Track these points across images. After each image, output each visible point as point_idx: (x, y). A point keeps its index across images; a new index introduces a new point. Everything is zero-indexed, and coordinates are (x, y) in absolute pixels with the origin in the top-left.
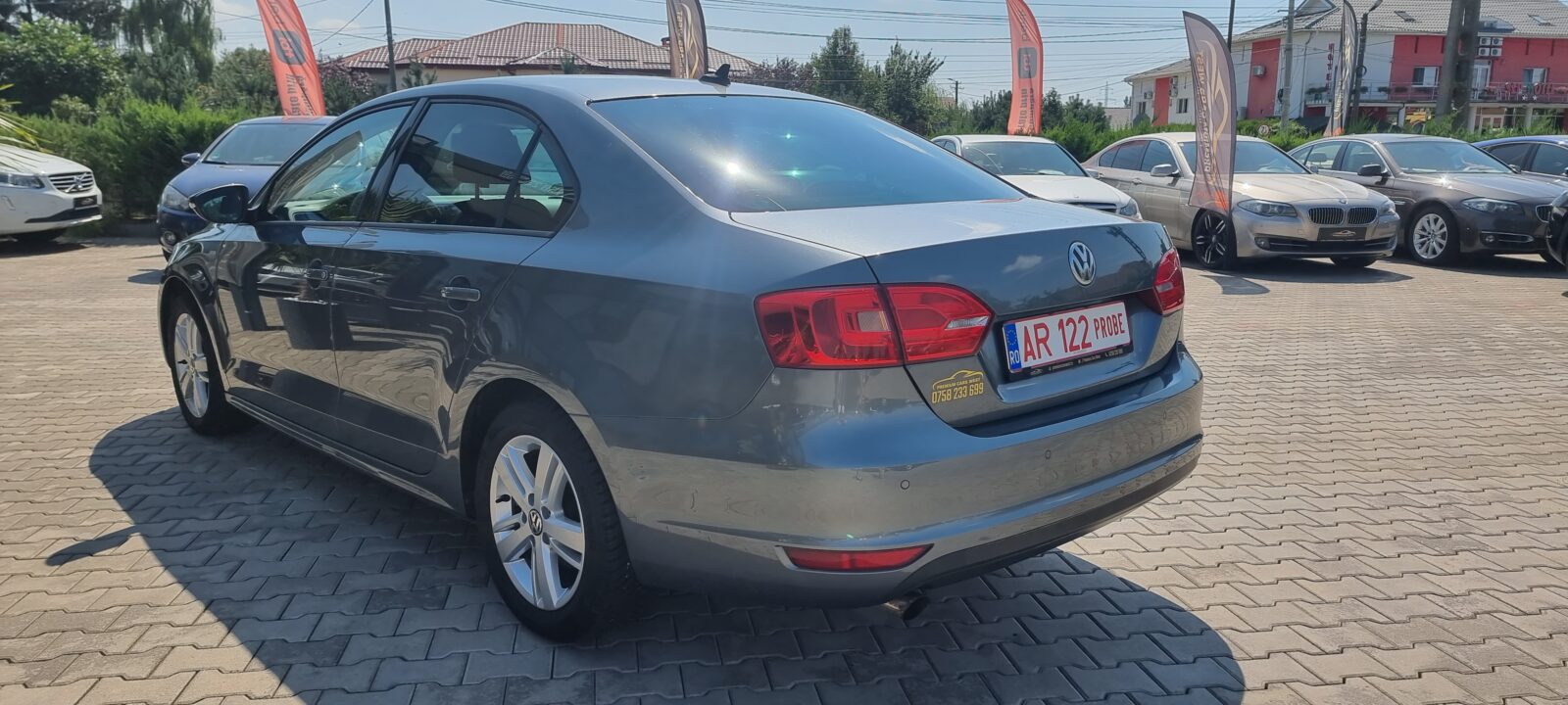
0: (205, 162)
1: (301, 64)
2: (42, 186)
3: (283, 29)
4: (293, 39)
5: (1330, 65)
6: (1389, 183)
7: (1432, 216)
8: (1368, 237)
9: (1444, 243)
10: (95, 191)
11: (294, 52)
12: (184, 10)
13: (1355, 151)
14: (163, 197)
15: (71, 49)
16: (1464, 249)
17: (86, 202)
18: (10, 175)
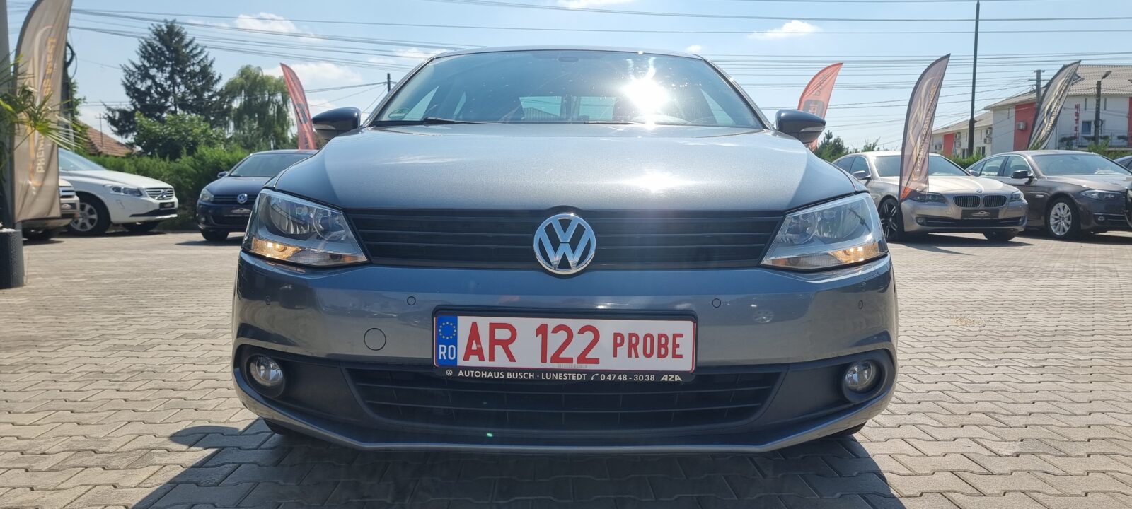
0: (230, 176)
1: (306, 123)
2: (141, 195)
3: (298, 103)
4: (302, 108)
5: (1077, 120)
6: (1033, 183)
7: (1061, 205)
8: (1001, 216)
9: (1069, 223)
10: (174, 199)
11: (303, 117)
12: (271, 107)
13: (1014, 163)
14: (201, 196)
15: (197, 131)
16: (1084, 227)
17: (167, 206)
18: (122, 188)
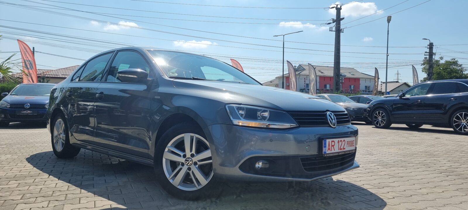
0: (11, 95)
1: (32, 69)
3: (28, 59)
4: (30, 62)
5: (305, 83)
11: (30, 66)
